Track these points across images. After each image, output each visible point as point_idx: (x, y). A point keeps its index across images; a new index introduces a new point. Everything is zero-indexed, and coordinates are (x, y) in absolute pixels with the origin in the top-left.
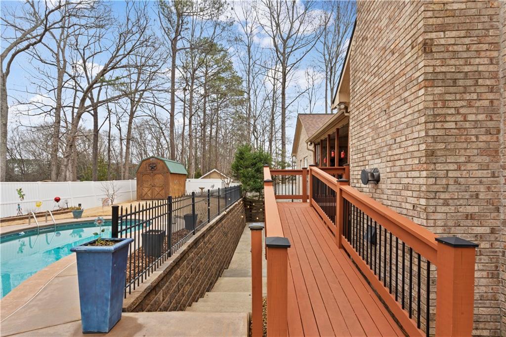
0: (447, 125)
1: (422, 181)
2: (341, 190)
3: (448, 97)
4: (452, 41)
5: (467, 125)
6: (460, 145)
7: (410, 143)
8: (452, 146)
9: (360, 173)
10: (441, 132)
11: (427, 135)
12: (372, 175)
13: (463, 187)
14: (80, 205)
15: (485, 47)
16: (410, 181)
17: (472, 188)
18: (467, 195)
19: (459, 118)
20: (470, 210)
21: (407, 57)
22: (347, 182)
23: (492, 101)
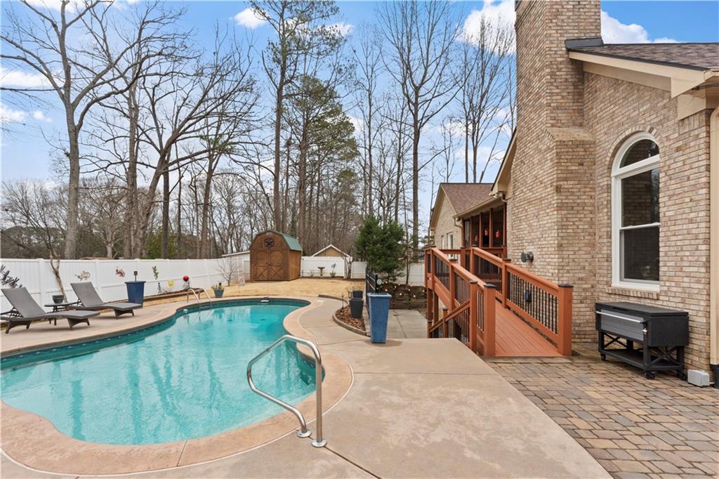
0: (568, 231)
1: (556, 260)
2: (506, 266)
3: (569, 216)
4: (571, 186)
5: (579, 231)
6: (575, 241)
7: (550, 239)
8: (571, 242)
9: (520, 254)
10: (566, 234)
11: (558, 236)
12: (529, 256)
13: (577, 264)
14: (220, 284)
15: (588, 190)
16: (550, 260)
17: (582, 264)
18: (579, 268)
19: (575, 227)
20: (581, 275)
21: (549, 190)
22: (509, 261)
23: (591, 219)
